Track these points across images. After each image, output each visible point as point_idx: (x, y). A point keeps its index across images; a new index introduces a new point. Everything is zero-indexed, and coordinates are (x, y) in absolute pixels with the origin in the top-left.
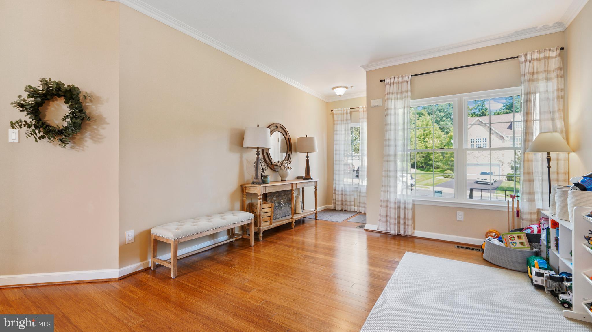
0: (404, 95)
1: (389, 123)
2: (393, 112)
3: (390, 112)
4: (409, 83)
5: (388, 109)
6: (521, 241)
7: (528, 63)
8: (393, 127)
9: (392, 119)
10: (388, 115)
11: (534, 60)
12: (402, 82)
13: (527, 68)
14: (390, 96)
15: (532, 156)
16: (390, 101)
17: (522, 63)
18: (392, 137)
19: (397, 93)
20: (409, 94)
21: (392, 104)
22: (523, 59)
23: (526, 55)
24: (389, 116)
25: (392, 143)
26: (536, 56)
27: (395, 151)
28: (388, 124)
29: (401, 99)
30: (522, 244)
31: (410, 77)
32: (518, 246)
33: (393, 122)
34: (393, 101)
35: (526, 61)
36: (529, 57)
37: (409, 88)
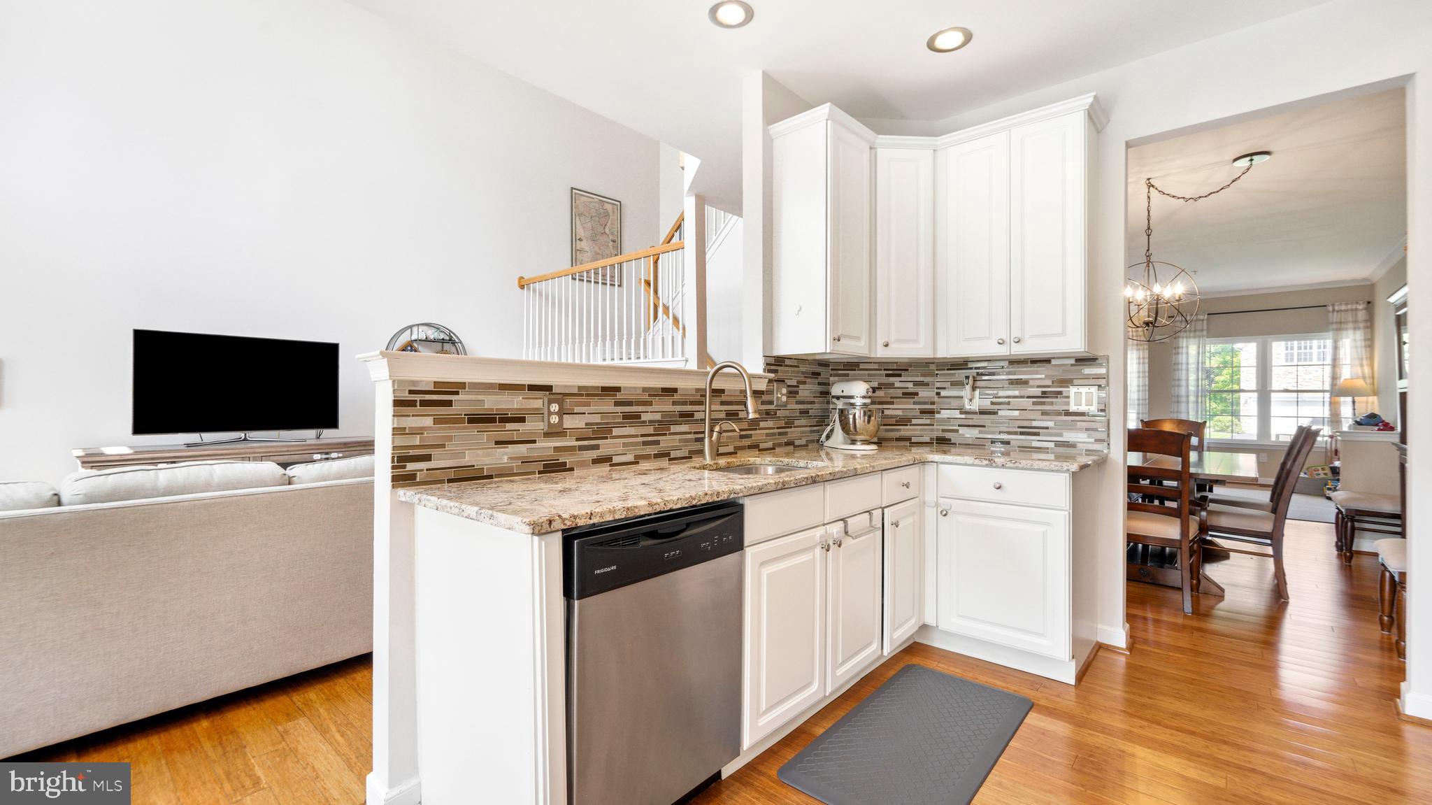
0: (1198, 333)
1: (1180, 361)
2: (1184, 351)
3: (1180, 350)
4: (1205, 322)
5: (1178, 348)
6: (1325, 472)
7: (1335, 313)
8: (1184, 367)
9: (1182, 358)
10: (1178, 353)
11: (1341, 311)
12: (1196, 320)
13: (1335, 317)
14: (1182, 334)
15: (1337, 399)
16: (1181, 339)
17: (1329, 312)
18: (1184, 377)
19: (1190, 331)
20: (1205, 333)
21: (1183, 342)
22: (1331, 308)
23: (1333, 305)
24: (1180, 356)
25: (1183, 383)
26: (1343, 307)
27: (1188, 391)
28: (1178, 364)
29: (1195, 337)
30: (1325, 474)
31: (1206, 316)
32: (1322, 476)
33: (1184, 361)
34: (1185, 340)
35: (1334, 311)
36: (1336, 308)
37: (1205, 328)
